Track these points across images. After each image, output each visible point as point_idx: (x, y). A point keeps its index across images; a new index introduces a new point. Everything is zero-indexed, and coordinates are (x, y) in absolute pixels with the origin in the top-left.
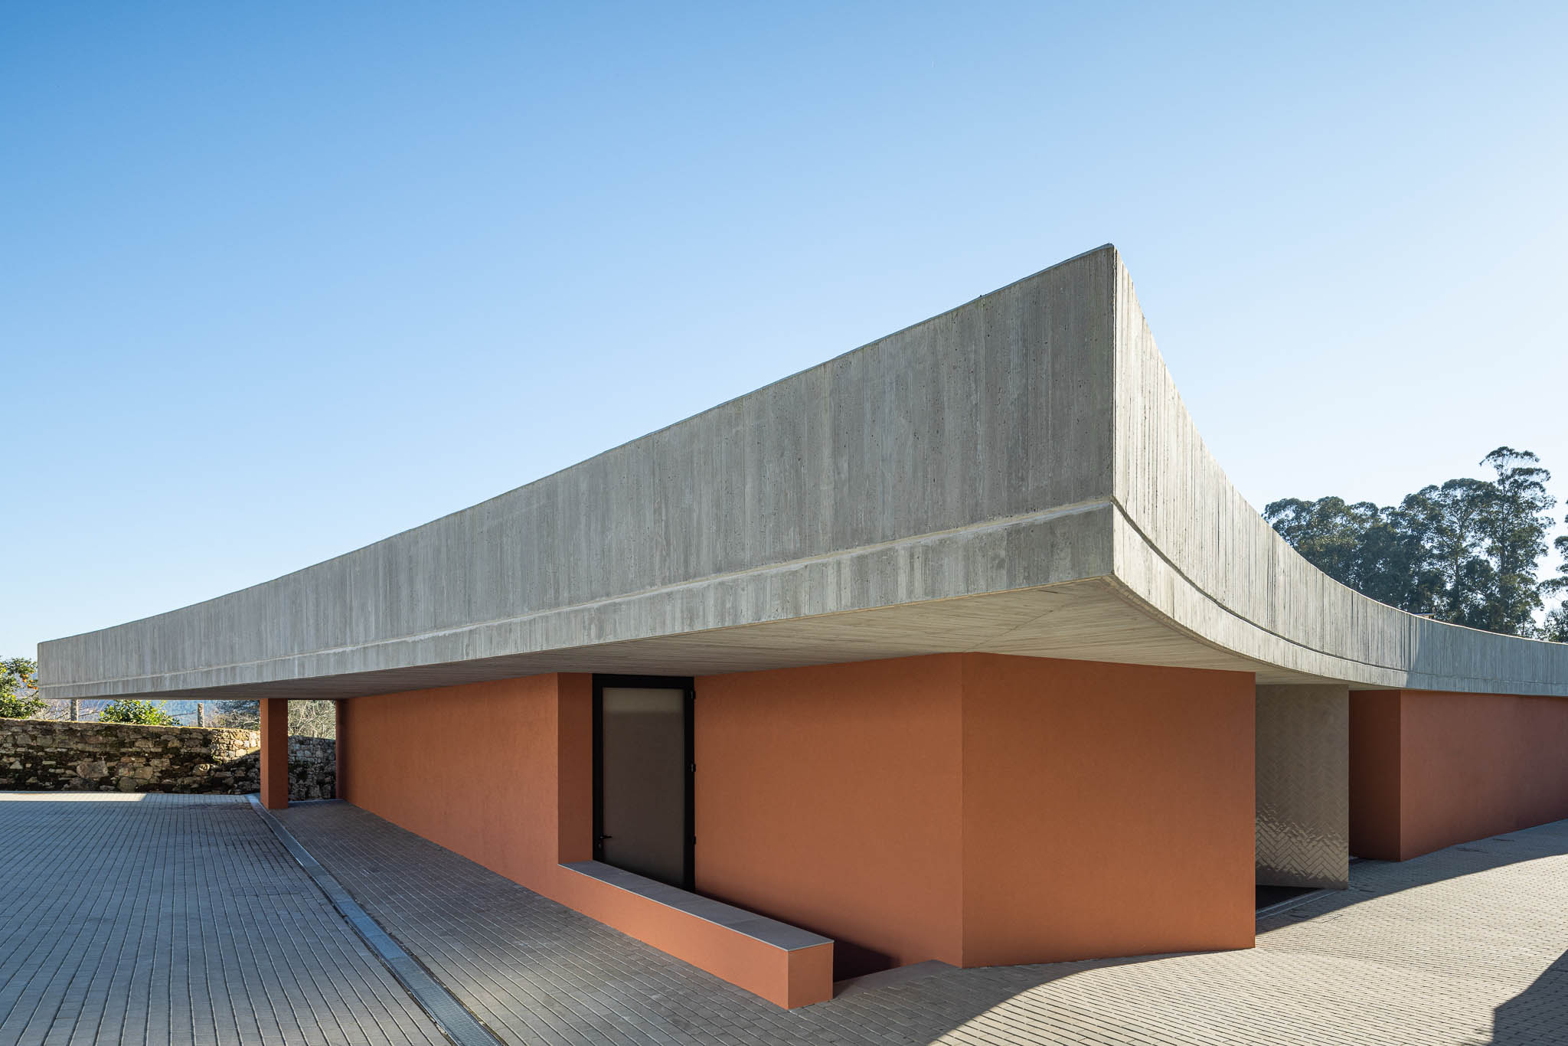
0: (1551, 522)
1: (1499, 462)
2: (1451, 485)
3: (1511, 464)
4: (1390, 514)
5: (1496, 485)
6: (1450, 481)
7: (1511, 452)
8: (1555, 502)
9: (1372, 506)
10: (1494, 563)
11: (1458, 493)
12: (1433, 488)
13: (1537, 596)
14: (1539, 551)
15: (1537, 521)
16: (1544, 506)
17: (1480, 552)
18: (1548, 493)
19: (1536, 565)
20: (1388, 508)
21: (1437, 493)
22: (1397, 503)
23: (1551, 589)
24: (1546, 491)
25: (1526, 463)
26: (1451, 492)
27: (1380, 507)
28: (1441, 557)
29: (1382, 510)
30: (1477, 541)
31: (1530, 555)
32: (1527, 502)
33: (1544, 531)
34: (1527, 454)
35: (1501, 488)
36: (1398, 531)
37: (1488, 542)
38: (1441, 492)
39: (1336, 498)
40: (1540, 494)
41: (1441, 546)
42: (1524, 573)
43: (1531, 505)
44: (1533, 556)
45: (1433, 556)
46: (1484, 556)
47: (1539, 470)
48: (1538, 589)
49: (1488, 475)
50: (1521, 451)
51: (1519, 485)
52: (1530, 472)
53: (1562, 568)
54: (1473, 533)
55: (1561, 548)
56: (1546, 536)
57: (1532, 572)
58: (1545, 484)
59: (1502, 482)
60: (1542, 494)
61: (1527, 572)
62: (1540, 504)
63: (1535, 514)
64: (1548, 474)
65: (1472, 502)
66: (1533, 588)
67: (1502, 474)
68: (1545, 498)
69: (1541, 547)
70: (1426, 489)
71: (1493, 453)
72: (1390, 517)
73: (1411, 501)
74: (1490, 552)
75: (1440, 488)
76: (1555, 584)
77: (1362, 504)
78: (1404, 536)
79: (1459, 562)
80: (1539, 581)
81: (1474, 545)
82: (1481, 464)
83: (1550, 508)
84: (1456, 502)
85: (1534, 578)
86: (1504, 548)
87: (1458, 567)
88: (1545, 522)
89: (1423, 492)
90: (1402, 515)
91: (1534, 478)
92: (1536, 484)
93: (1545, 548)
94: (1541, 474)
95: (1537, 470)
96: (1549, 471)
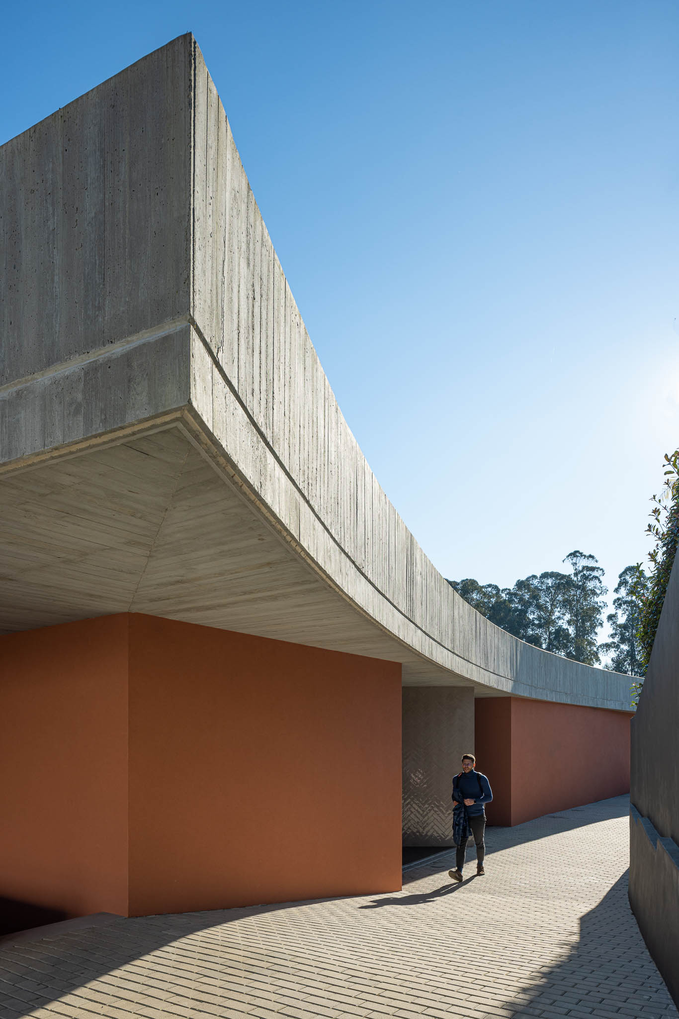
0: (605, 605)
1: (574, 561)
2: (545, 575)
3: (582, 563)
4: (507, 594)
5: (572, 576)
6: (545, 573)
7: (581, 554)
8: (607, 590)
9: (496, 587)
10: (572, 630)
11: (550, 582)
12: (534, 577)
13: (597, 653)
14: (598, 624)
15: (597, 604)
16: (601, 593)
17: (563, 623)
18: (603, 584)
19: (596, 634)
20: (506, 589)
21: (537, 580)
22: (511, 586)
23: (605, 650)
24: (602, 583)
25: (591, 563)
26: (545, 580)
27: (501, 589)
28: (540, 626)
29: (503, 590)
30: (561, 616)
31: (593, 627)
32: (591, 590)
33: (601, 610)
34: (591, 556)
35: (575, 579)
36: (513, 606)
37: (568, 617)
38: (539, 580)
39: (473, 580)
40: (598, 584)
41: (539, 618)
42: (589, 638)
43: (594, 593)
44: (595, 627)
45: (534, 624)
46: (565, 626)
47: (598, 568)
48: (598, 650)
49: (567, 569)
50: (587, 554)
51: (586, 578)
52: (593, 569)
53: (612, 635)
54: (559, 609)
55: (611, 622)
56: (602, 614)
57: (594, 638)
58: (601, 578)
59: (576, 574)
60: (600, 584)
61: (591, 638)
62: (599, 592)
63: (596, 599)
64: (603, 571)
65: (558, 587)
66: (595, 649)
67: (576, 569)
68: (601, 588)
69: (599, 621)
70: (530, 577)
71: (571, 555)
72: (507, 596)
73: (520, 585)
74: (569, 622)
75: (539, 577)
76: (607, 646)
77: (490, 586)
78: (516, 610)
79: (550, 629)
80: (598, 644)
81: (559, 618)
82: (563, 561)
83: (604, 594)
84: (548, 588)
85: (595, 642)
86: (577, 621)
87: (550, 633)
88: (602, 604)
89: (528, 579)
90: (515, 595)
91: (595, 573)
92: (596, 578)
93: (601, 622)
94: (599, 571)
95: (597, 568)
96: (604, 569)
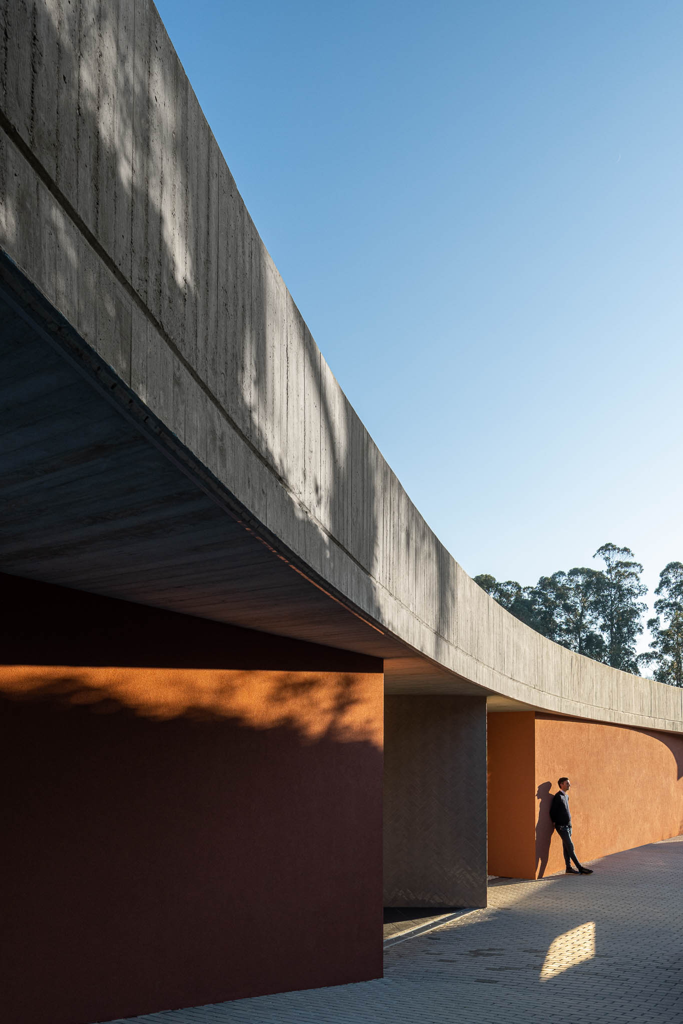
0: (645, 607)
1: (607, 555)
2: (574, 572)
3: (617, 557)
4: (530, 593)
5: (605, 574)
6: (574, 569)
7: (614, 548)
8: (647, 590)
9: (516, 585)
10: (606, 637)
11: (580, 579)
12: (562, 573)
13: (636, 664)
14: (637, 630)
15: (635, 605)
16: (639, 593)
17: (595, 629)
18: (641, 583)
19: (635, 641)
20: (529, 588)
21: (564, 578)
22: (534, 584)
23: (645, 661)
24: (640, 580)
25: (624, 558)
26: (575, 578)
27: (523, 587)
28: (568, 631)
29: (524, 589)
30: (594, 620)
31: (631, 633)
32: (628, 590)
33: (640, 614)
34: (626, 550)
35: (609, 576)
36: (537, 607)
37: (601, 621)
38: (567, 578)
39: (489, 576)
40: (636, 582)
41: (567, 622)
42: (627, 647)
43: (630, 592)
44: (633, 633)
45: (561, 630)
46: (598, 632)
47: (635, 564)
48: (637, 661)
49: (599, 565)
50: (622, 547)
51: (620, 575)
52: (627, 565)
53: (653, 644)
54: (590, 612)
55: (651, 628)
56: (642, 618)
57: (632, 646)
58: (639, 575)
59: (609, 572)
60: (637, 582)
61: (629, 646)
62: (636, 591)
63: (634, 600)
64: (641, 567)
65: (588, 585)
66: (633, 660)
67: (610, 565)
68: (640, 587)
69: (638, 626)
70: (557, 574)
71: (602, 548)
72: (530, 596)
73: (546, 583)
74: (603, 628)
75: (567, 574)
76: (648, 657)
77: (509, 583)
78: (540, 612)
79: (581, 635)
80: (638, 654)
81: (591, 622)
82: (594, 556)
83: (644, 595)
84: (578, 586)
85: (634, 652)
86: (612, 625)
87: (581, 639)
88: (641, 607)
89: (554, 577)
90: (539, 593)
91: (632, 570)
92: (632, 574)
93: (641, 628)
94: (636, 567)
95: (633, 564)
96: (642, 564)
